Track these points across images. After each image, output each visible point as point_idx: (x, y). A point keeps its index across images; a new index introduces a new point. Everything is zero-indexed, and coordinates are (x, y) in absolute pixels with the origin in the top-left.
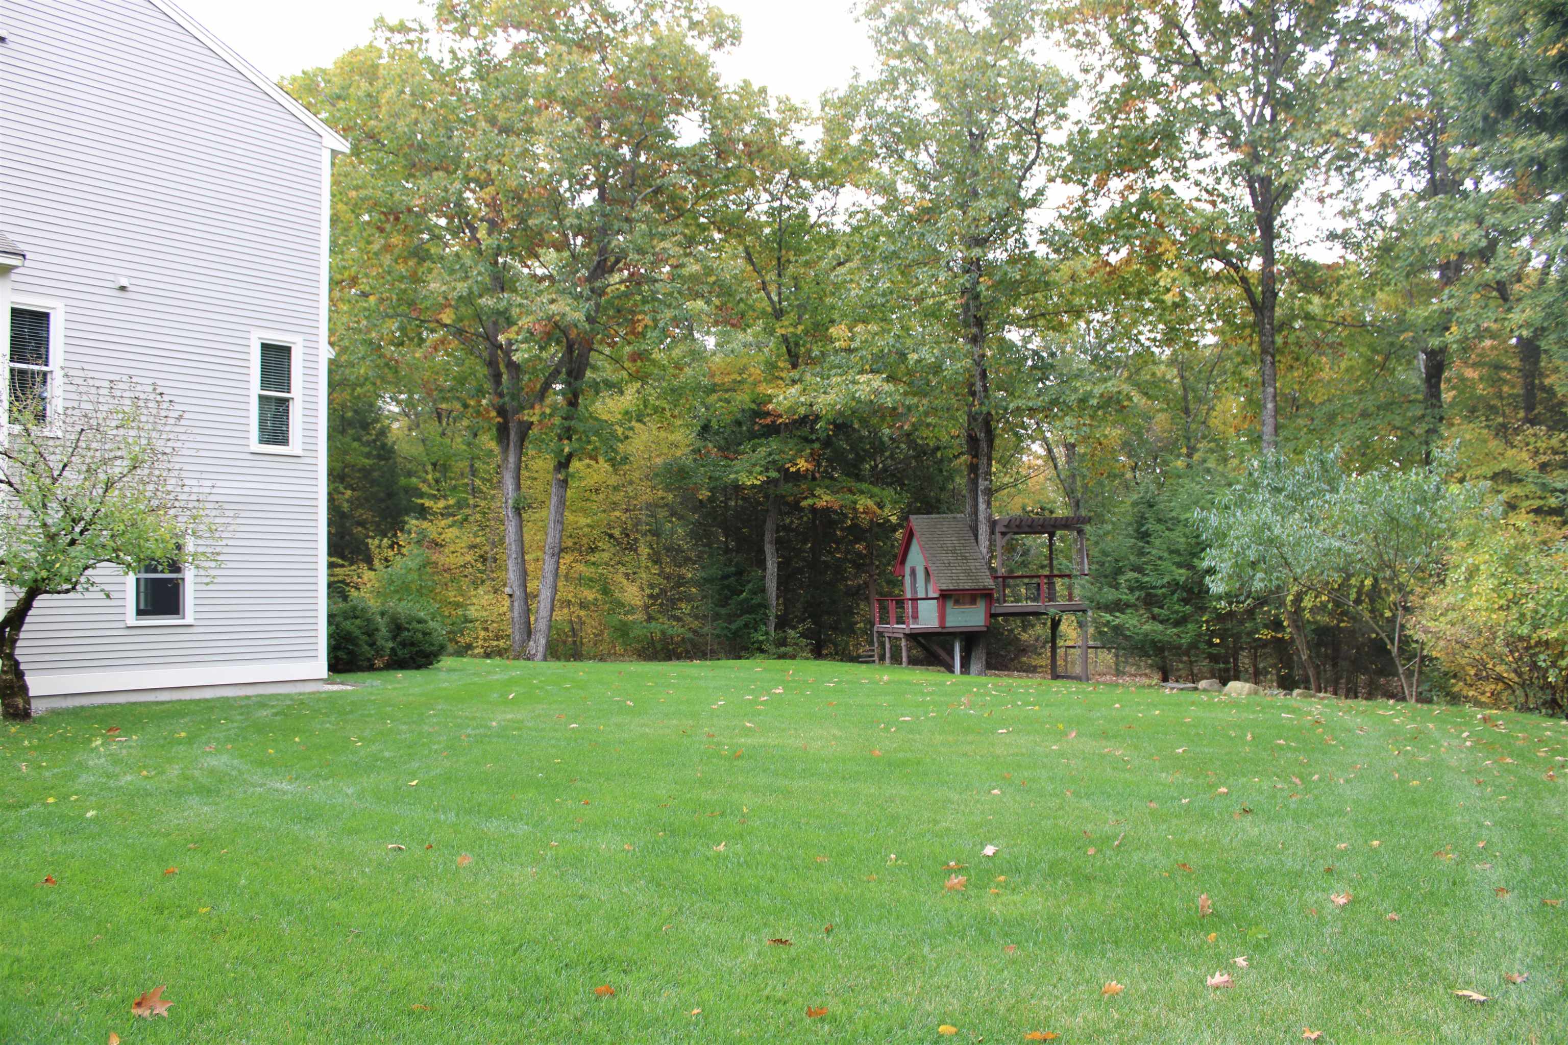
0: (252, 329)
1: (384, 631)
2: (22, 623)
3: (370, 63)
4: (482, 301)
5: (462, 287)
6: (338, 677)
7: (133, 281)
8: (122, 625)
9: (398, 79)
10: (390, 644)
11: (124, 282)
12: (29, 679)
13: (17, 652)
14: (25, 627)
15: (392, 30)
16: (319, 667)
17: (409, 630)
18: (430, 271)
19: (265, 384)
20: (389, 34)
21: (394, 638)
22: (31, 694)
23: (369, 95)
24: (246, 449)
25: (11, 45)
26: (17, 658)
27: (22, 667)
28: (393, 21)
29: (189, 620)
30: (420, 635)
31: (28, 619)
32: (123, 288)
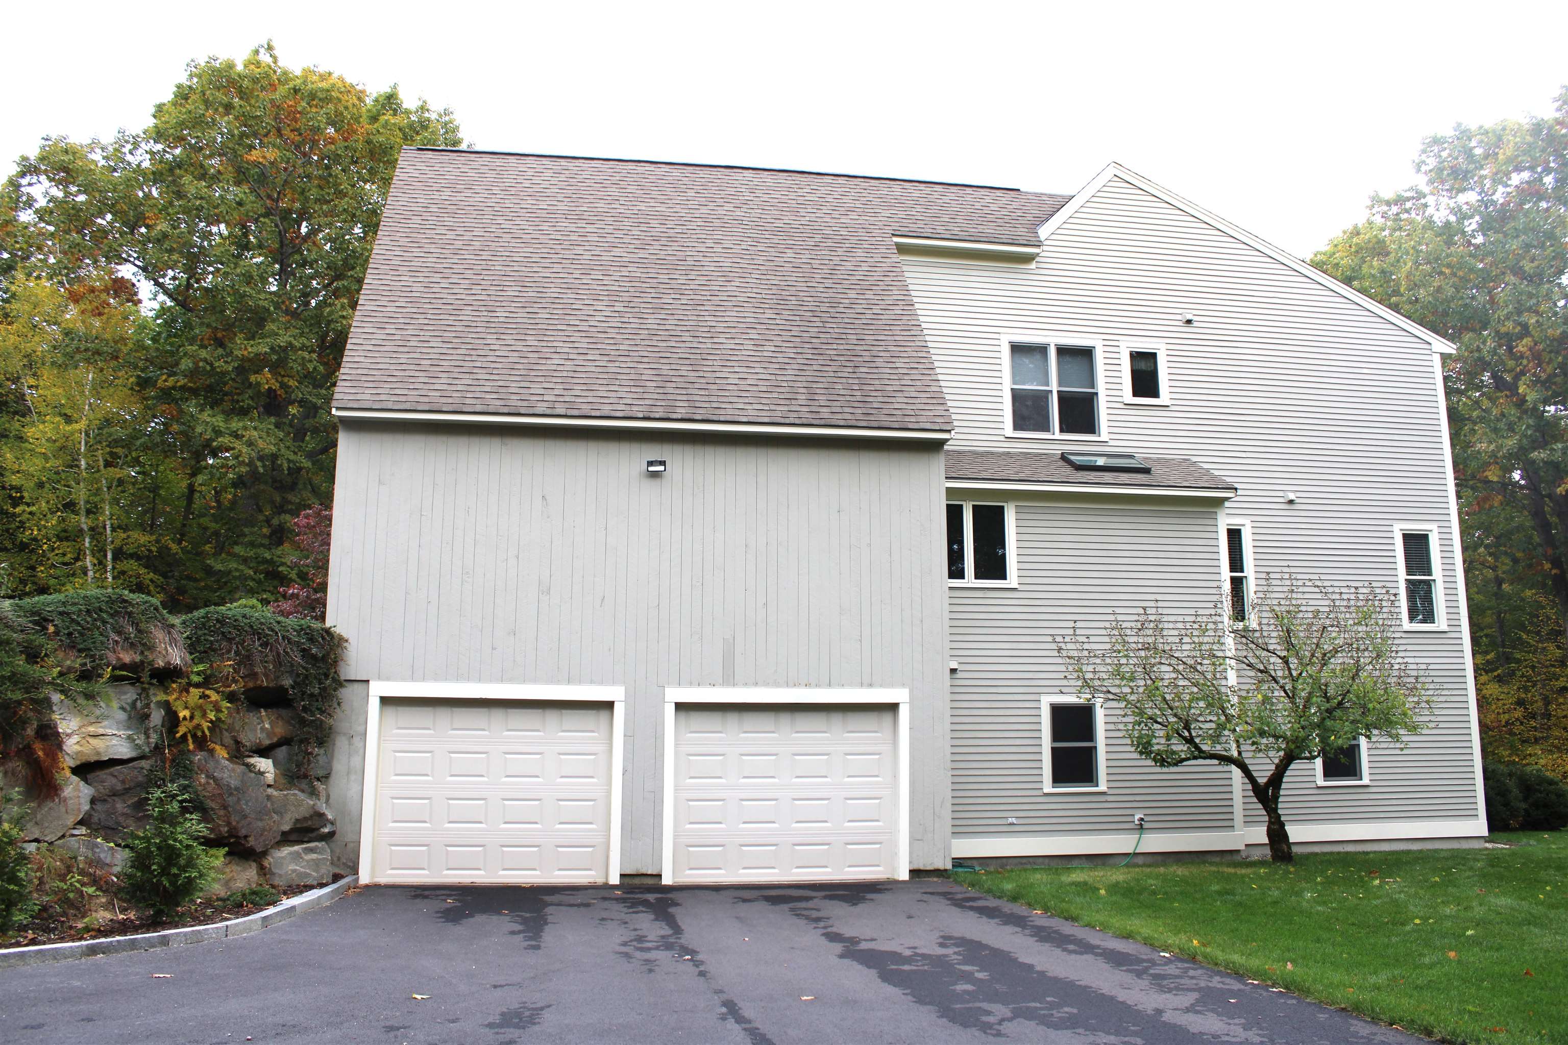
0: (1394, 522)
1: (1515, 791)
2: (1281, 782)
3: (1374, 240)
4: (1534, 455)
5: (1511, 443)
6: (1497, 835)
7: (1299, 494)
8: (1313, 785)
9: (1411, 251)
10: (1524, 806)
11: (1292, 496)
12: (1288, 828)
13: (1280, 806)
14: (1283, 786)
15: (1388, 203)
16: (1479, 826)
17: (1541, 792)
18: (1473, 431)
19: (1410, 570)
20: (1385, 208)
21: (1525, 799)
22: (1291, 841)
23: (1383, 272)
24: (1400, 629)
25: (1195, 324)
26: (1280, 812)
27: (1283, 819)
28: (1388, 195)
29: (1366, 781)
30: (1553, 797)
31: (1285, 780)
32: (1291, 502)
